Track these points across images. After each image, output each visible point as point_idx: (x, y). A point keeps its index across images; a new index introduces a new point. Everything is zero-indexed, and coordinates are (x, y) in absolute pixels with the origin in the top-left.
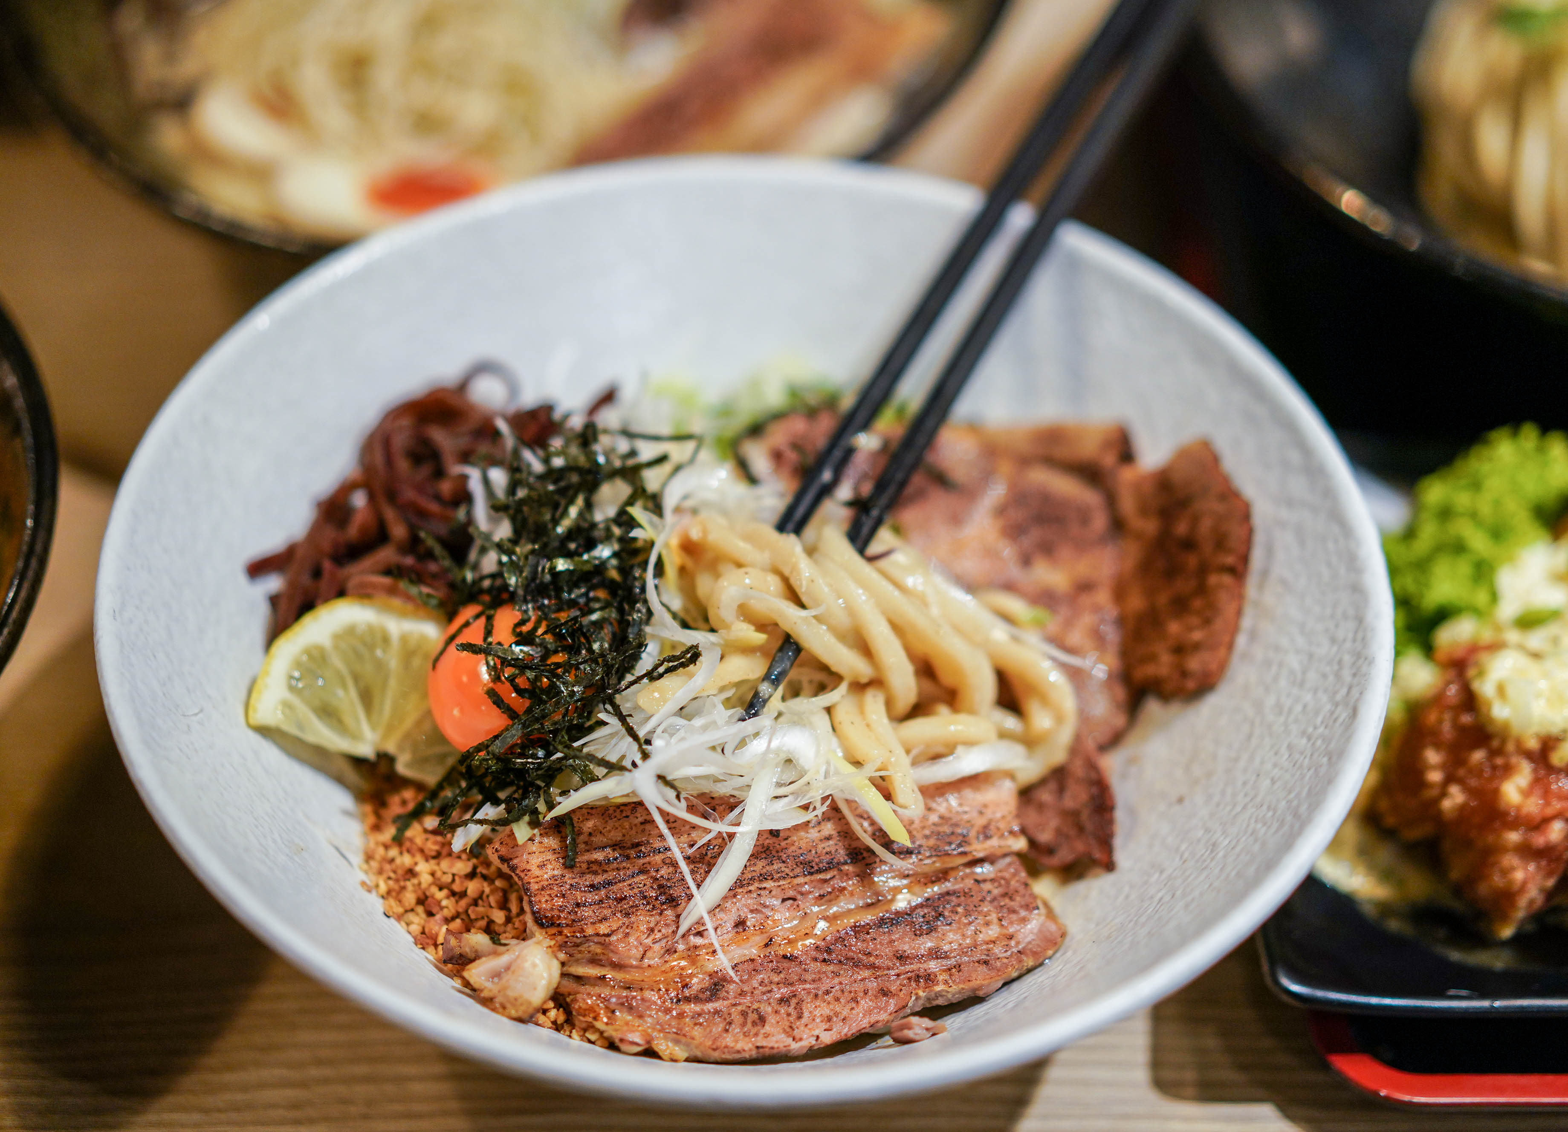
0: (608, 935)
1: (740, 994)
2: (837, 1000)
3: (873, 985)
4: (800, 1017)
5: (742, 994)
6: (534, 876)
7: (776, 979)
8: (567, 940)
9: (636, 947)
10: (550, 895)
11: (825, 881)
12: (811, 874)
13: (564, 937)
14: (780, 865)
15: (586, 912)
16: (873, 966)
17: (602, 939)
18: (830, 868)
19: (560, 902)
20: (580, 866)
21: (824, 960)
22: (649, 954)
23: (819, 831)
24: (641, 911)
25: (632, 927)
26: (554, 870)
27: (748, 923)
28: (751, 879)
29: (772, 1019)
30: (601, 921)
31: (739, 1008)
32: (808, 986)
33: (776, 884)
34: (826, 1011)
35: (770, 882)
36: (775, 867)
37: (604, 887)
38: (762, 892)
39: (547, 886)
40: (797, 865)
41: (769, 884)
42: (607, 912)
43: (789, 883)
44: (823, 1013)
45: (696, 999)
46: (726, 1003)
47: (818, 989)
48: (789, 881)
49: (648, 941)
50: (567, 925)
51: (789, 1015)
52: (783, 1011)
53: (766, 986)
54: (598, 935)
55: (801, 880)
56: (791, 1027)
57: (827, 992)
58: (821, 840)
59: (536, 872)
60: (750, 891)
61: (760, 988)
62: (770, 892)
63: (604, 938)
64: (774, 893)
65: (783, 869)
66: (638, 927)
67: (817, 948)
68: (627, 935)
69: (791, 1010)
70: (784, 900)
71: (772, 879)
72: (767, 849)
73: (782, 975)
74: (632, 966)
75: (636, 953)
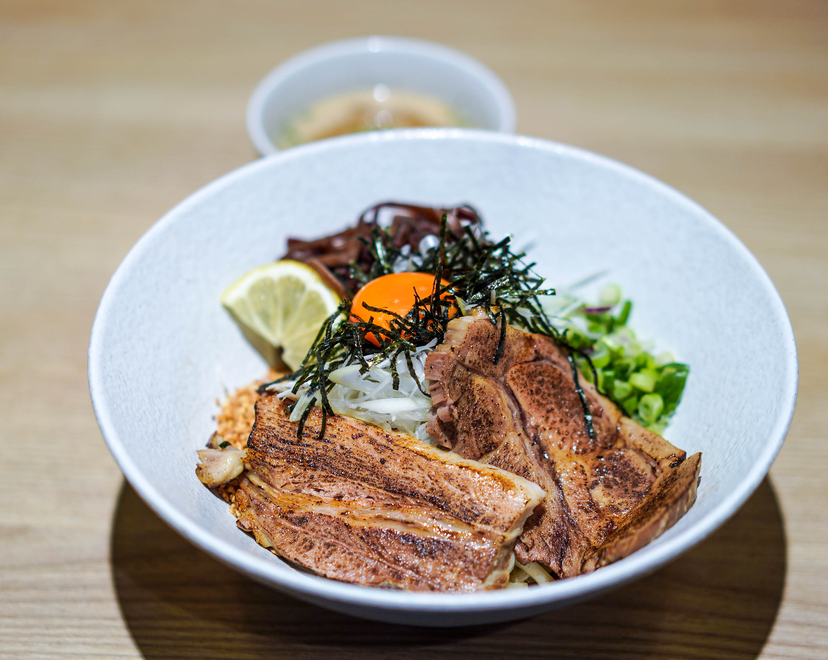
0: (274, 467)
1: (311, 530)
2: (351, 560)
3: (372, 564)
4: (327, 557)
5: (313, 530)
6: (262, 421)
7: (333, 533)
8: (255, 459)
9: (284, 480)
10: (262, 434)
11: (393, 498)
12: (388, 491)
13: (254, 456)
14: (375, 478)
15: (272, 451)
16: (380, 554)
17: (270, 467)
18: (399, 493)
19: (264, 439)
20: (285, 429)
21: (362, 538)
22: (287, 486)
23: (405, 473)
24: (296, 463)
25: (287, 469)
26: (273, 423)
27: (343, 499)
28: (357, 477)
29: (315, 549)
30: (275, 458)
31: (306, 536)
32: (344, 545)
33: (368, 486)
34: (341, 562)
35: (366, 484)
36: (373, 478)
37: (288, 444)
38: (359, 487)
39: (264, 429)
40: (383, 482)
41: (364, 484)
42: (281, 455)
43: (375, 490)
44: (340, 561)
45: (291, 520)
46: (303, 530)
47: (348, 549)
48: (375, 488)
49: (291, 480)
50: (259, 452)
51: (324, 553)
52: (323, 549)
53: (326, 532)
54: (270, 464)
55: (381, 491)
56: (319, 559)
57: (350, 554)
58: (403, 477)
59: (265, 420)
60: (354, 483)
61: (323, 532)
62: (363, 489)
63: (271, 467)
64: (365, 490)
65: (375, 481)
66: (290, 470)
67: (363, 530)
68: (283, 471)
69: (327, 552)
70: (369, 497)
71: (367, 483)
72: (374, 467)
73: (337, 533)
74: (276, 488)
75: (282, 483)
